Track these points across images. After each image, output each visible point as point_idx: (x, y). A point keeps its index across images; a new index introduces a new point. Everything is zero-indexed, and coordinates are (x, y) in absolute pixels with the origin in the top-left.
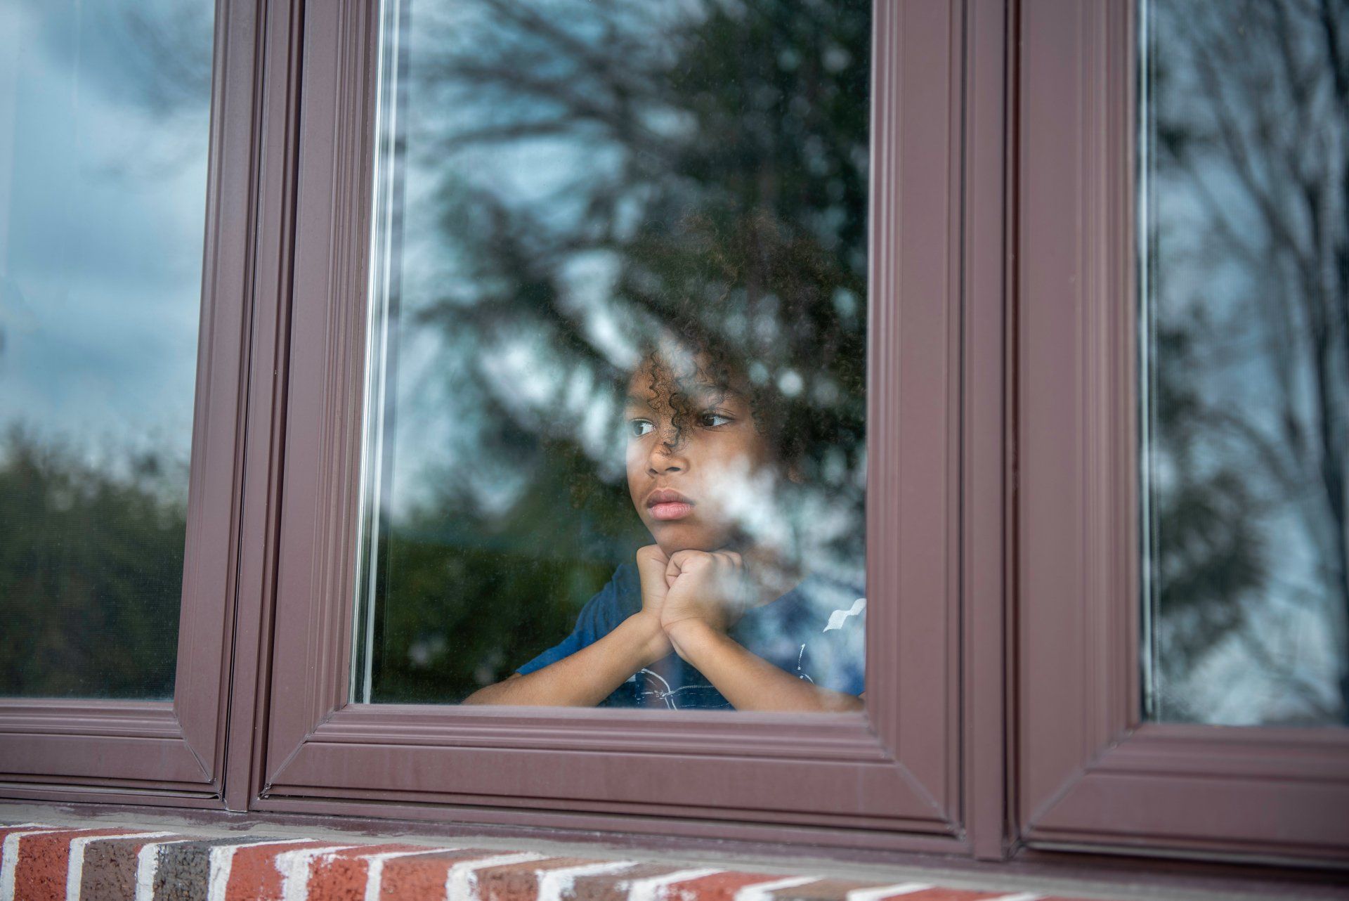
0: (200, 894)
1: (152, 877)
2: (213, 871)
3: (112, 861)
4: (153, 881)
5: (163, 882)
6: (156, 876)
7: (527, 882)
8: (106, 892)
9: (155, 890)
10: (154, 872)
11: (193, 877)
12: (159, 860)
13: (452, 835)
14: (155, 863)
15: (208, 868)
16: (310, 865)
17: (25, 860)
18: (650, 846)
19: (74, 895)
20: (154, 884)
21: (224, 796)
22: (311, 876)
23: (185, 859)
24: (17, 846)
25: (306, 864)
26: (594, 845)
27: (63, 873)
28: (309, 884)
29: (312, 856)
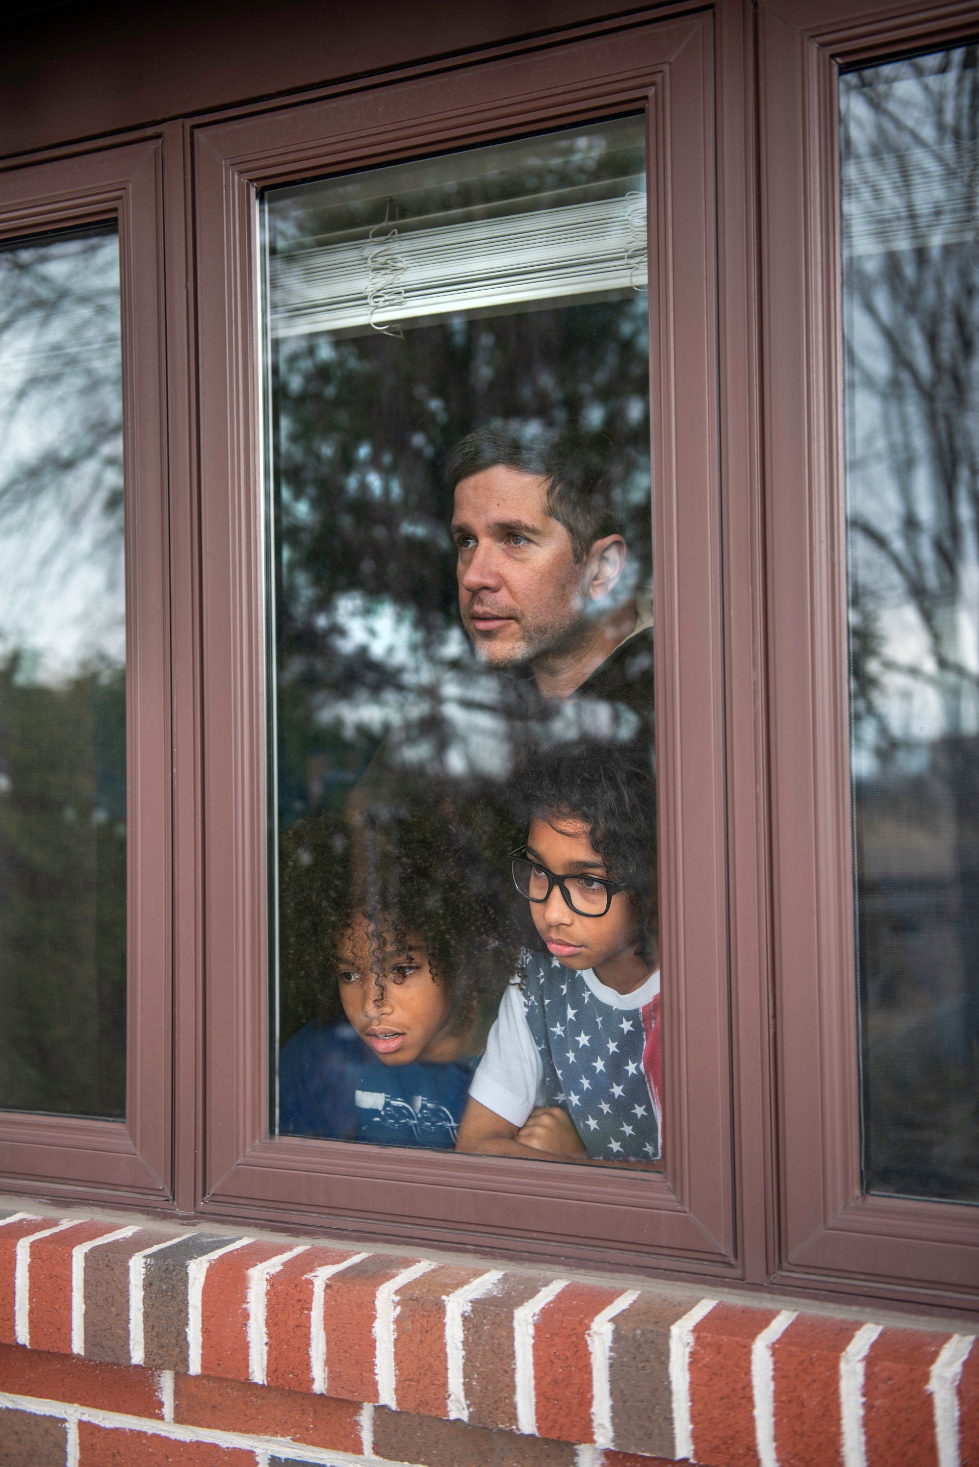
0: (181, 1295)
1: (142, 1280)
2: (191, 1280)
3: (107, 1266)
4: (142, 1283)
5: (151, 1284)
6: (144, 1279)
7: (437, 1304)
8: (105, 1289)
9: (144, 1290)
10: (143, 1277)
11: (174, 1282)
12: (146, 1268)
13: (358, 1241)
14: (143, 1271)
15: (187, 1277)
16: (267, 1280)
17: (36, 1261)
18: (510, 1258)
19: (78, 1289)
20: (144, 1285)
21: (174, 1199)
22: (269, 1288)
23: (167, 1269)
24: (28, 1250)
25: (264, 1279)
26: (468, 1255)
27: (68, 1273)
28: (267, 1293)
29: (268, 1273)
